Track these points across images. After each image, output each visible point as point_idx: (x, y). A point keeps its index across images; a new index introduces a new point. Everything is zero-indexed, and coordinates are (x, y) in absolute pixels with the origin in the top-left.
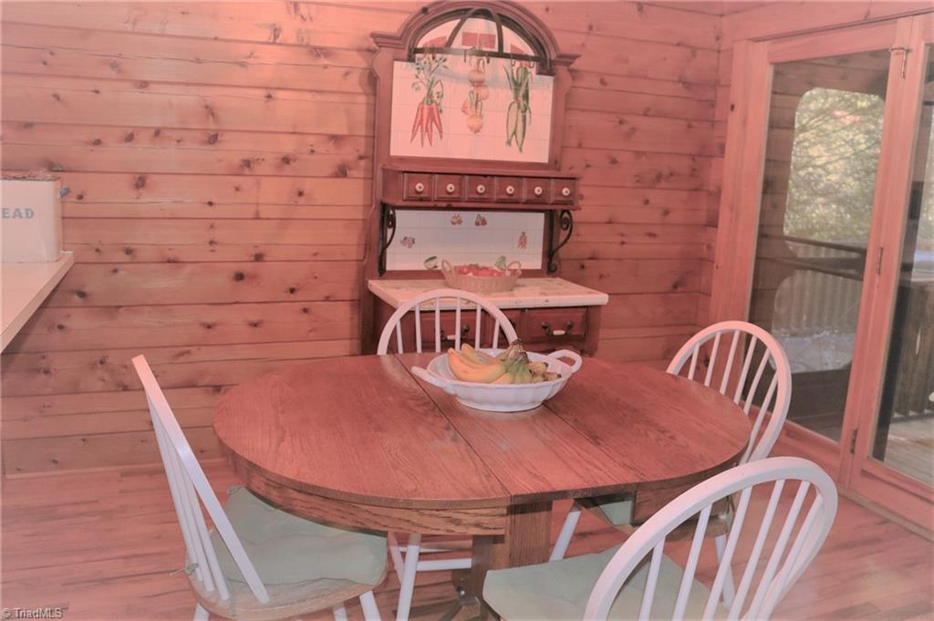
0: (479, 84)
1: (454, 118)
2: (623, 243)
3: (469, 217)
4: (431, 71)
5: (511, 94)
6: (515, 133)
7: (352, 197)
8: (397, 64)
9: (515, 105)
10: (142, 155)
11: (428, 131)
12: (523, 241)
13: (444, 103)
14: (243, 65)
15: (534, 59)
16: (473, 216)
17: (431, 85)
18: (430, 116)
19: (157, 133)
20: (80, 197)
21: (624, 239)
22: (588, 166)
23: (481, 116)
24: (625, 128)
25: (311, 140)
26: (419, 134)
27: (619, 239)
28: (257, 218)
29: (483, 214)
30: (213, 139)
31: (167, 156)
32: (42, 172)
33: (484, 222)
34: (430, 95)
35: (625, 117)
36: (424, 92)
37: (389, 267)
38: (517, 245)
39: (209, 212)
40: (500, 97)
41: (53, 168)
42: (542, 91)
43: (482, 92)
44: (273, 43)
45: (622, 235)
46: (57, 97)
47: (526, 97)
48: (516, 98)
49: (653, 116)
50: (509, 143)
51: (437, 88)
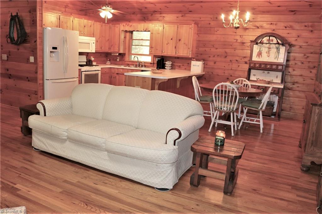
0: (269, 48)
1: (264, 54)
2: (304, 80)
3: (266, 72)
4: (260, 46)
5: (276, 50)
6: (276, 57)
7: (247, 67)
8: (254, 45)
9: (277, 52)
10: (216, 59)
11: (259, 56)
12: (277, 77)
13: (263, 52)
14: (231, 45)
15: (281, 44)
16: (267, 72)
17: (260, 49)
18: (260, 54)
19: (218, 56)
20: (207, 64)
21: (305, 80)
22: (296, 64)
23: (270, 54)
24: (306, 56)
25: (241, 57)
26: (258, 57)
27: (303, 79)
28: (231, 69)
29: (269, 71)
30: (226, 57)
31: (219, 59)
32: (202, 61)
33: (269, 73)
34: (260, 50)
35: (306, 54)
36: (259, 50)
37: (250, 79)
38: (275, 77)
39: (225, 68)
40: (274, 50)
41: (204, 60)
42: (283, 49)
43: (270, 50)
44: (236, 42)
45: (304, 79)
46: (205, 50)
47: (279, 50)
48: (277, 51)
49: (314, 54)
50: (275, 59)
51: (261, 49)
